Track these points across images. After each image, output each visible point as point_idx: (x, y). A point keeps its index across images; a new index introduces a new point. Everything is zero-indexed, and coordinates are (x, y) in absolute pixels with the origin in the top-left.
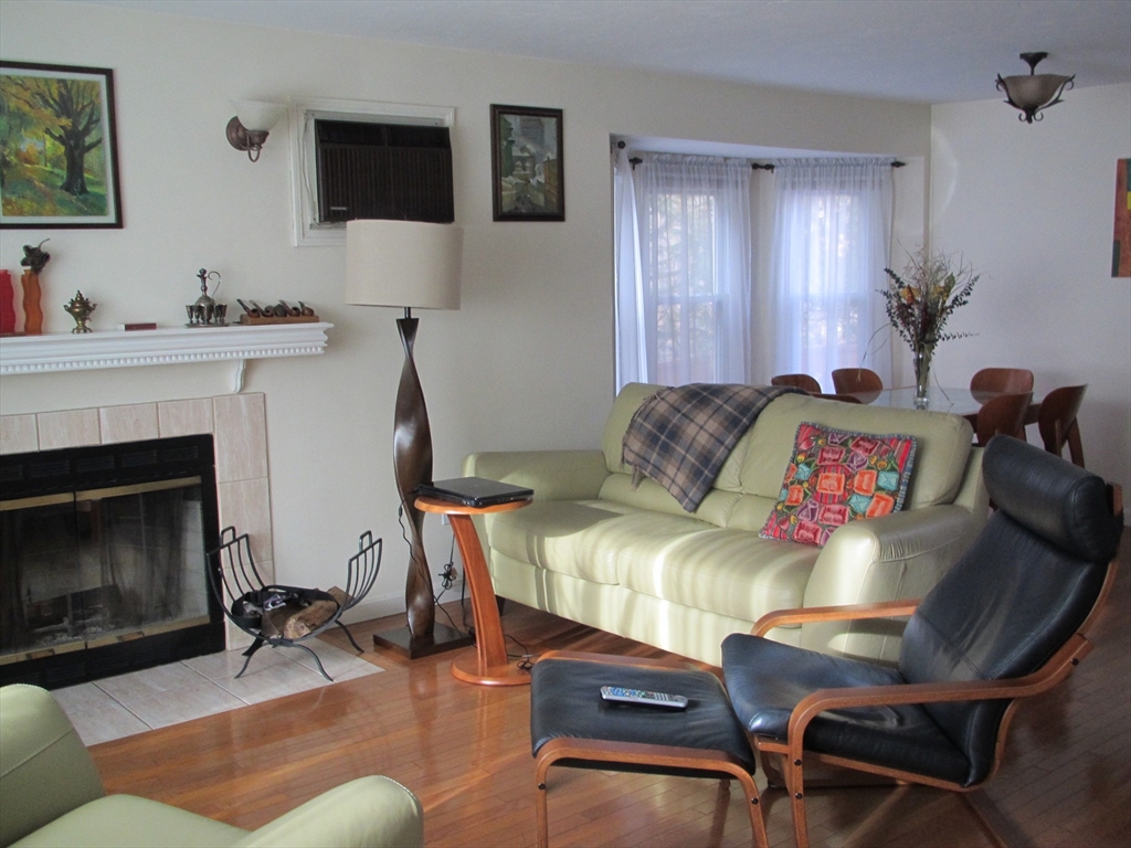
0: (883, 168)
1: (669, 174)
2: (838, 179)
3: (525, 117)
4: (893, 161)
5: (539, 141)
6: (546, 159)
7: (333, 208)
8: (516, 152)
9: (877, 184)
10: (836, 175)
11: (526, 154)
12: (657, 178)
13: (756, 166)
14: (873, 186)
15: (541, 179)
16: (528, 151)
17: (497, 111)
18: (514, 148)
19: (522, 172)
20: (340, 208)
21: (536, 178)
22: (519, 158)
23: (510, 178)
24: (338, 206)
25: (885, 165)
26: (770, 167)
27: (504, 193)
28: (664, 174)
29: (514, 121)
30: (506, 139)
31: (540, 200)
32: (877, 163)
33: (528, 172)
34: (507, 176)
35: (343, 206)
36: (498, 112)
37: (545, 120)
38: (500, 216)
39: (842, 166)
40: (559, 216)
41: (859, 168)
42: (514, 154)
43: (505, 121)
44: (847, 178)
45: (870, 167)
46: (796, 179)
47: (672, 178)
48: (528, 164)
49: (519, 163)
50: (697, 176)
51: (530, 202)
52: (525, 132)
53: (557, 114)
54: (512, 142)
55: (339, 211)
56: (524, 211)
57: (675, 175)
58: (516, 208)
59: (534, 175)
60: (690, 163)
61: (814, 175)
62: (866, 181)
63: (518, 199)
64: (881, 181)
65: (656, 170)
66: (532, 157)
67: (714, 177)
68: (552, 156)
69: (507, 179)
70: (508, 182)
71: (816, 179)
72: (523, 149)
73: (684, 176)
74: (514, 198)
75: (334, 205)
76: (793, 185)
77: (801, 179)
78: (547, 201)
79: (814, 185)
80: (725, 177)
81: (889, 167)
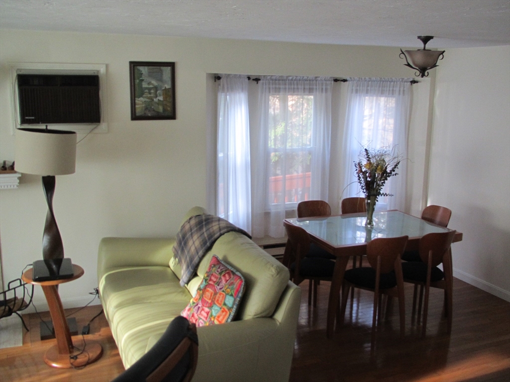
0: (406, 83)
1: (277, 86)
2: (381, 88)
3: (150, 67)
4: (411, 80)
5: (160, 80)
6: (164, 88)
7: (27, 118)
8: (145, 85)
9: (401, 93)
10: (379, 87)
11: (151, 86)
12: (269, 88)
13: (336, 80)
14: (399, 94)
15: (161, 98)
16: (153, 84)
17: (132, 65)
18: (143, 83)
19: (149, 95)
20: (31, 118)
21: (158, 98)
22: (146, 88)
23: (141, 99)
24: (30, 116)
25: (407, 82)
26: (345, 81)
27: (137, 106)
28: (274, 86)
29: (144, 70)
30: (138, 79)
31: (161, 109)
32: (402, 81)
33: (152, 95)
34: (139, 98)
35: (32, 116)
36: (134, 65)
37: (164, 68)
38: (135, 117)
39: (383, 82)
40: (172, 116)
41: (392, 83)
42: (144, 86)
43: (139, 70)
44: (385, 89)
45: (398, 83)
46: (358, 88)
47: (280, 88)
48: (152, 91)
49: (147, 91)
50: (296, 86)
51: (154, 110)
52: (150, 75)
53: (172, 65)
54: (143, 80)
55: (30, 119)
56: (149, 115)
57: (281, 87)
58: (145, 113)
59: (156, 97)
60: (292, 80)
61: (368, 86)
62: (395, 90)
63: (146, 109)
64: (404, 91)
65: (269, 84)
66: (156, 88)
67: (307, 87)
68: (168, 86)
69: (139, 99)
70: (140, 101)
71: (369, 88)
72: (149, 83)
73: (287, 86)
74: (144, 109)
75: (27, 116)
76: (357, 91)
77: (361, 88)
78: (164, 110)
79: (367, 92)
80: (315, 87)
81: (409, 83)
